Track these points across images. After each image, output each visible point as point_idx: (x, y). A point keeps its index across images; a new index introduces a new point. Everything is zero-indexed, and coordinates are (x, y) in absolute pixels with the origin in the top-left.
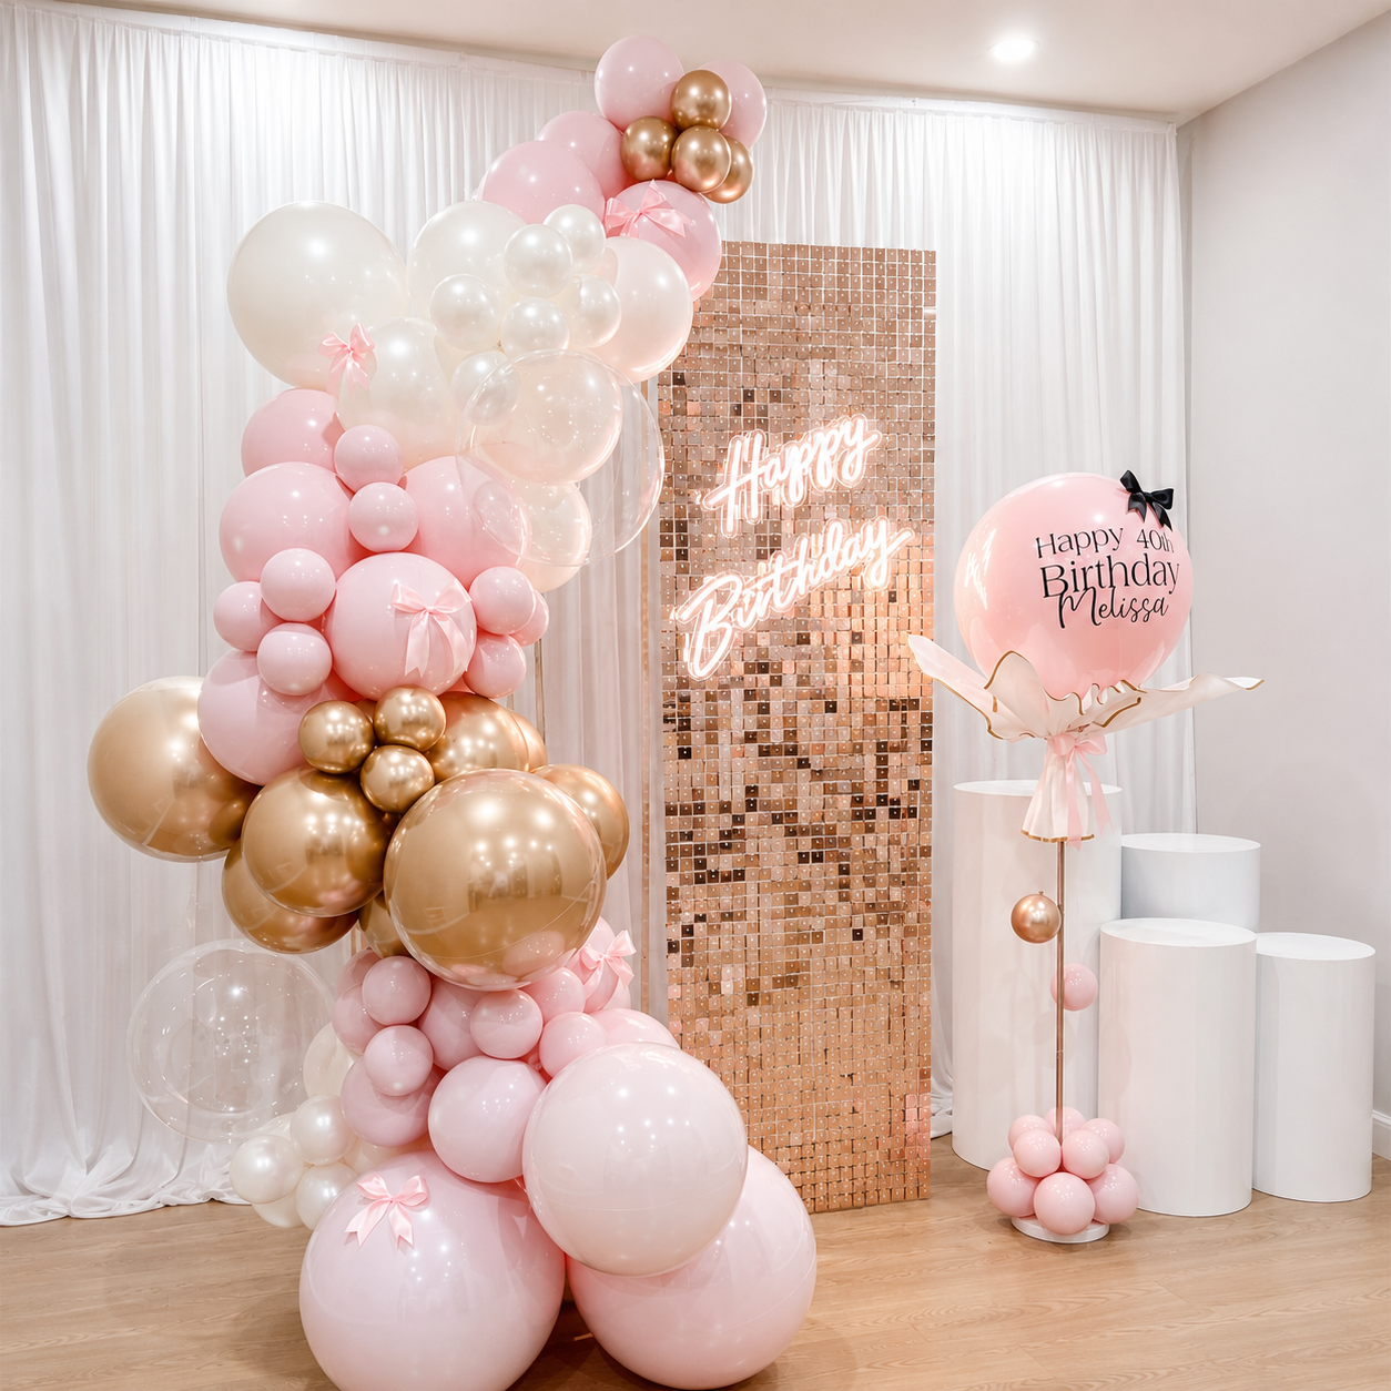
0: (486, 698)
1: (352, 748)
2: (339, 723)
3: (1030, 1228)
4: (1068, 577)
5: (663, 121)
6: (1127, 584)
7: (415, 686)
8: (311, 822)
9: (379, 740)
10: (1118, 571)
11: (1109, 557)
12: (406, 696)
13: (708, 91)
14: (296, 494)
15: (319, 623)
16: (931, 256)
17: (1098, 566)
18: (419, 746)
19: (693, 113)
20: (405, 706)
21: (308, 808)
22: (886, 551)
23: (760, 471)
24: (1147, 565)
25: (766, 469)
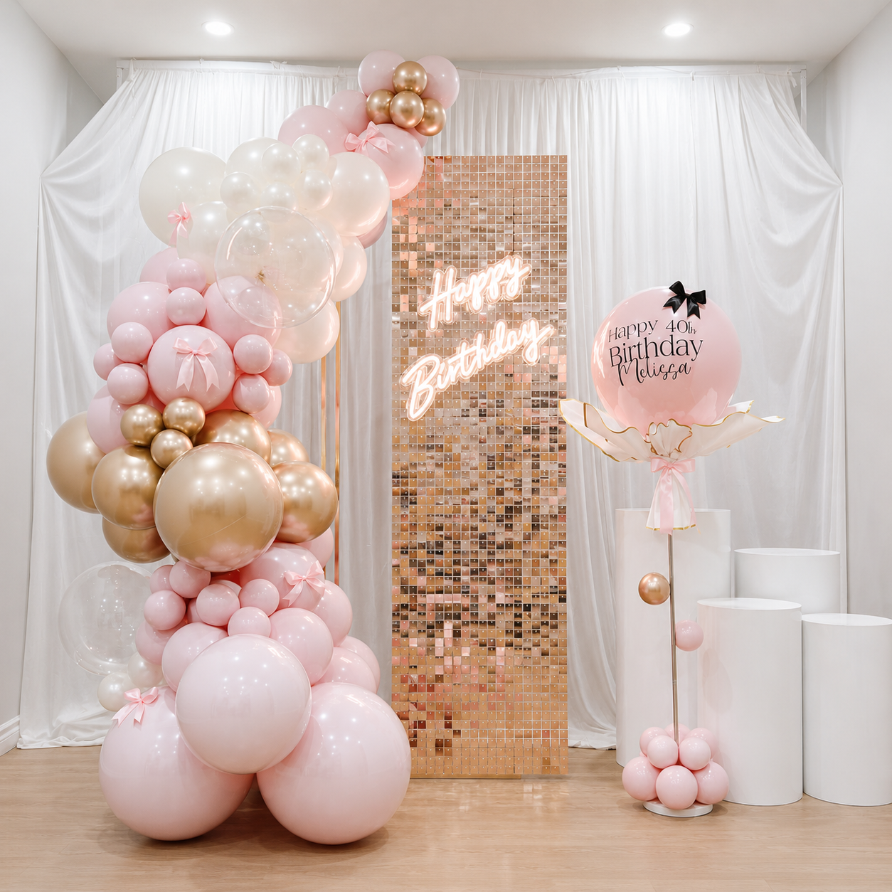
0: (247, 413)
1: (147, 430)
2: (143, 415)
3: (657, 808)
4: (622, 354)
5: (388, 91)
6: (657, 356)
7: (189, 398)
8: (124, 473)
9: (163, 427)
10: (651, 348)
11: (646, 339)
12: (181, 403)
13: (411, 72)
14: (146, 298)
15: (142, 363)
16: (564, 159)
17: (639, 345)
18: (186, 431)
19: (403, 85)
20: (179, 408)
21: (124, 465)
22: (535, 340)
23: (452, 291)
24: (672, 344)
25: (457, 289)
